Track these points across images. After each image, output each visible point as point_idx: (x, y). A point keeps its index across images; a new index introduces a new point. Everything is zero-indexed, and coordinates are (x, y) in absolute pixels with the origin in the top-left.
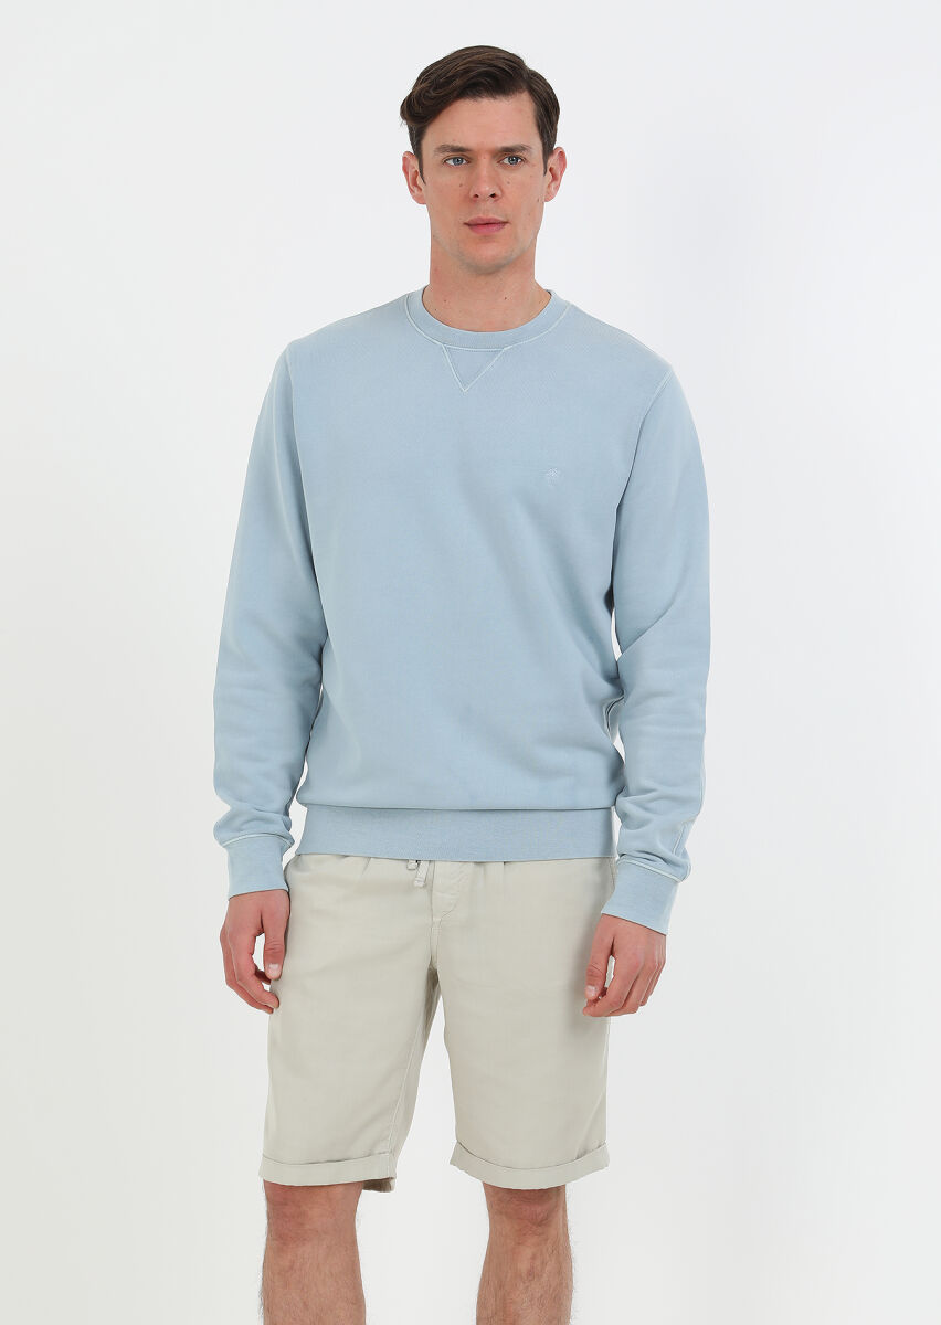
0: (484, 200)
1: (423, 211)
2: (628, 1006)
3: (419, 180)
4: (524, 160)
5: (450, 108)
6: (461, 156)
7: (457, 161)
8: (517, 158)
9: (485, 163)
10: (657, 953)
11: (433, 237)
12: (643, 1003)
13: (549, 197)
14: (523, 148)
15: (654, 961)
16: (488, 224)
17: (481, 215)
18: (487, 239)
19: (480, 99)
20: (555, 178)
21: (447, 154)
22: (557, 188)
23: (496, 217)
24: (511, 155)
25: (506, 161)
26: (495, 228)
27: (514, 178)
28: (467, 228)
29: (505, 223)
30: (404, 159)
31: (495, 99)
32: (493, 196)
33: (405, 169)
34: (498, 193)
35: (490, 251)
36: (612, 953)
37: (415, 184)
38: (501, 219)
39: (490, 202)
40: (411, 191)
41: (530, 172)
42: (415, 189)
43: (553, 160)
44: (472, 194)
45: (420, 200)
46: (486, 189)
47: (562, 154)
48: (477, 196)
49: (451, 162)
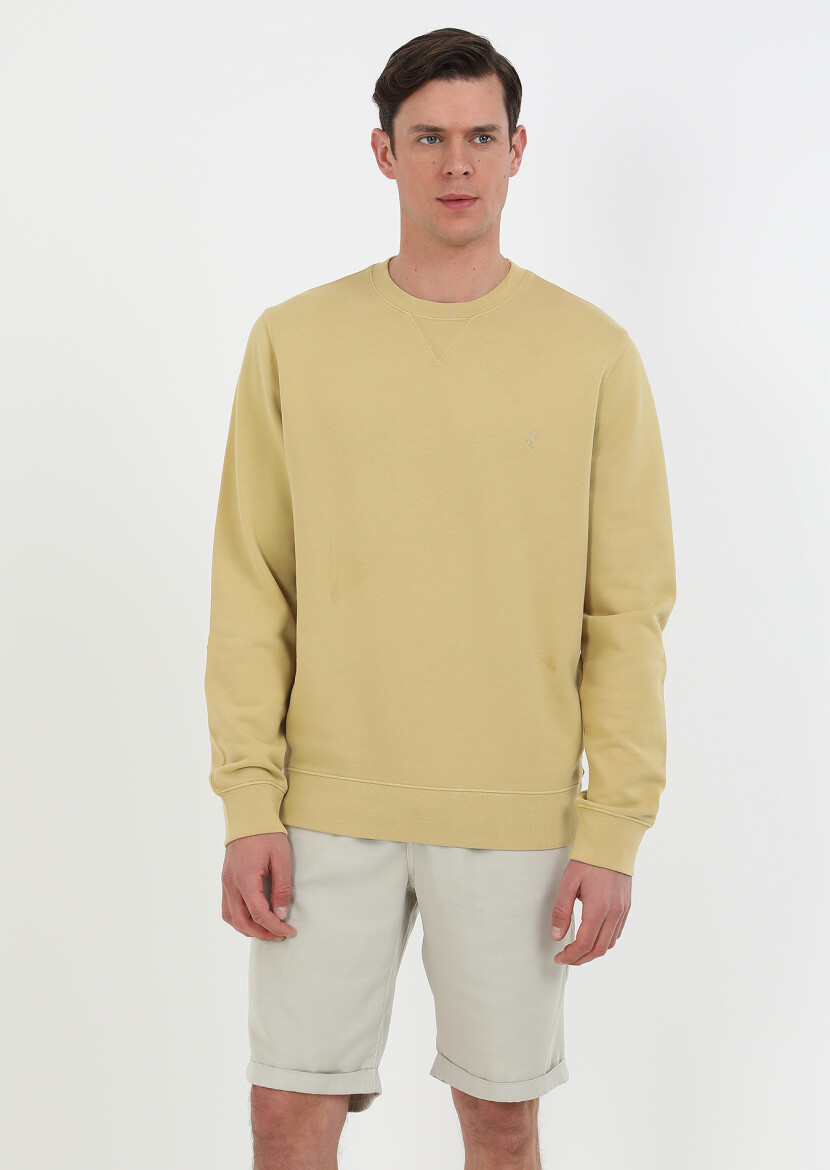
0: (458, 178)
1: (392, 185)
2: (596, 949)
3: (389, 156)
4: (493, 139)
5: (424, 88)
6: (435, 135)
7: (431, 139)
8: (487, 137)
9: (458, 141)
10: (622, 898)
11: (404, 211)
12: (611, 946)
13: (513, 172)
14: (493, 128)
15: (621, 906)
16: (460, 200)
17: (453, 192)
18: (459, 215)
19: (453, 81)
20: (518, 155)
21: (421, 133)
22: (519, 163)
23: (468, 194)
24: (482, 134)
25: (477, 140)
26: (466, 203)
27: (484, 155)
28: (440, 203)
29: (476, 199)
30: (374, 135)
31: (467, 80)
32: (466, 174)
33: (374, 145)
34: (471, 171)
35: (461, 227)
36: (579, 895)
37: (384, 159)
38: (474, 195)
39: (462, 181)
40: (381, 166)
41: (499, 150)
42: (385, 164)
43: (516, 137)
44: (445, 171)
45: (390, 175)
46: (459, 167)
47: (524, 132)
48: (450, 173)
49: (425, 141)
